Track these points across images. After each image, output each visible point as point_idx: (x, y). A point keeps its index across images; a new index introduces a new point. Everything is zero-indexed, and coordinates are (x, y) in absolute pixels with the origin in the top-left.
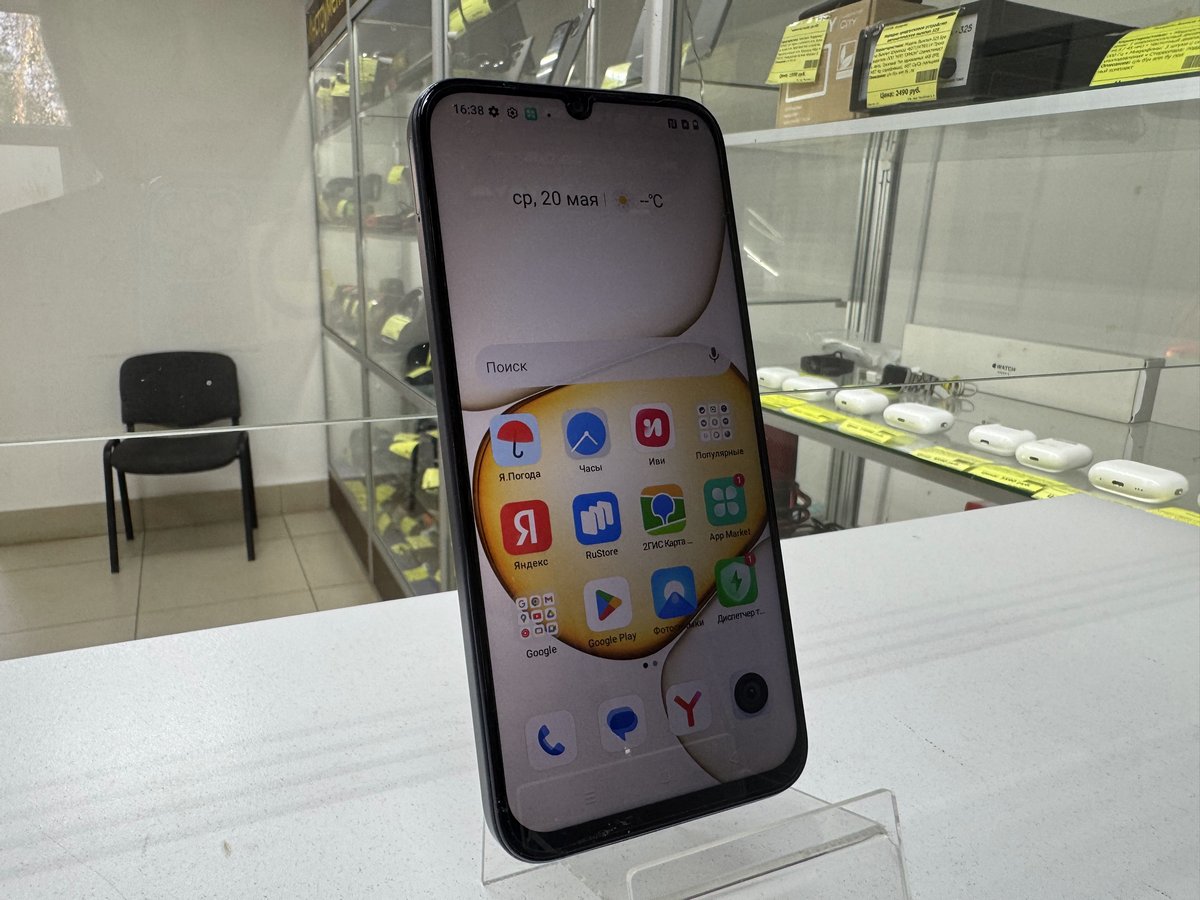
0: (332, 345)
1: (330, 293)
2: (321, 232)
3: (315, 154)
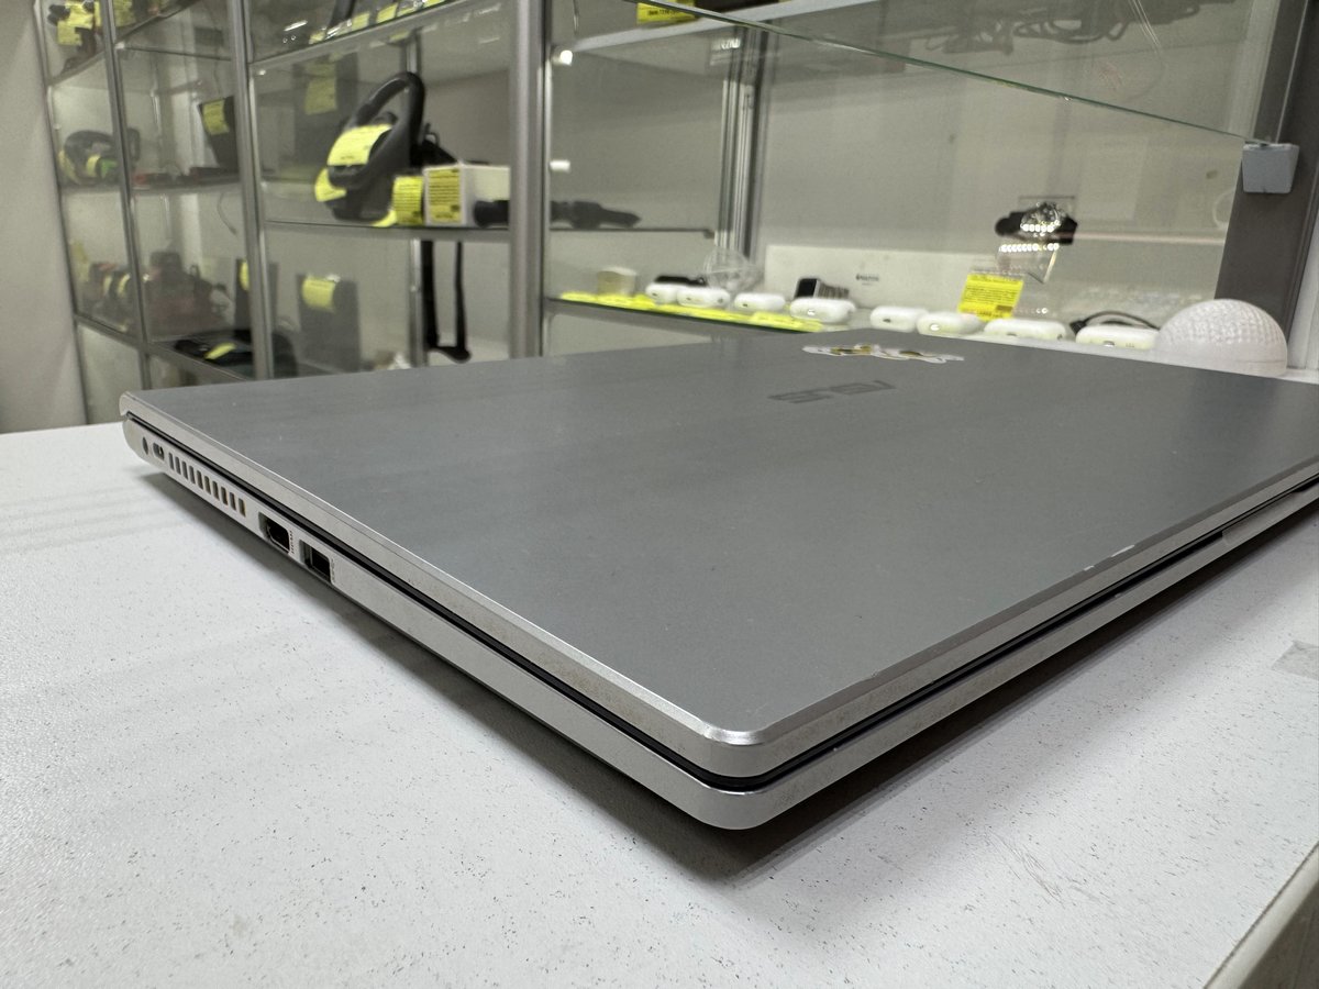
3: (49, 100)
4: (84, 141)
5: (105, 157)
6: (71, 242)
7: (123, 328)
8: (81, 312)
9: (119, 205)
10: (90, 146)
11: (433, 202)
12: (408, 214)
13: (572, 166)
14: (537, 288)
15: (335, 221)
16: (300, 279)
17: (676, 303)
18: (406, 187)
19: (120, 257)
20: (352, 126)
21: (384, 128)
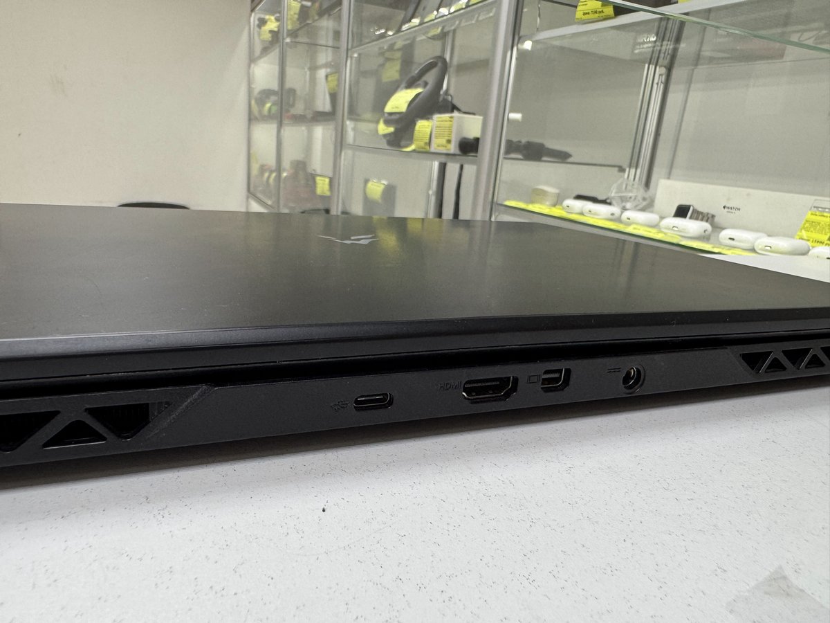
0: (254, 205)
1: (255, 170)
2: (252, 127)
3: (251, 71)
4: (267, 94)
5: (274, 104)
6: (251, 152)
7: (269, 203)
8: (251, 193)
9: (274, 132)
10: (269, 98)
11: (436, 138)
12: (422, 144)
13: (523, 117)
14: (490, 197)
15: (388, 147)
16: (366, 181)
17: (582, 214)
18: (423, 127)
19: (271, 161)
20: (402, 89)
21: (419, 90)
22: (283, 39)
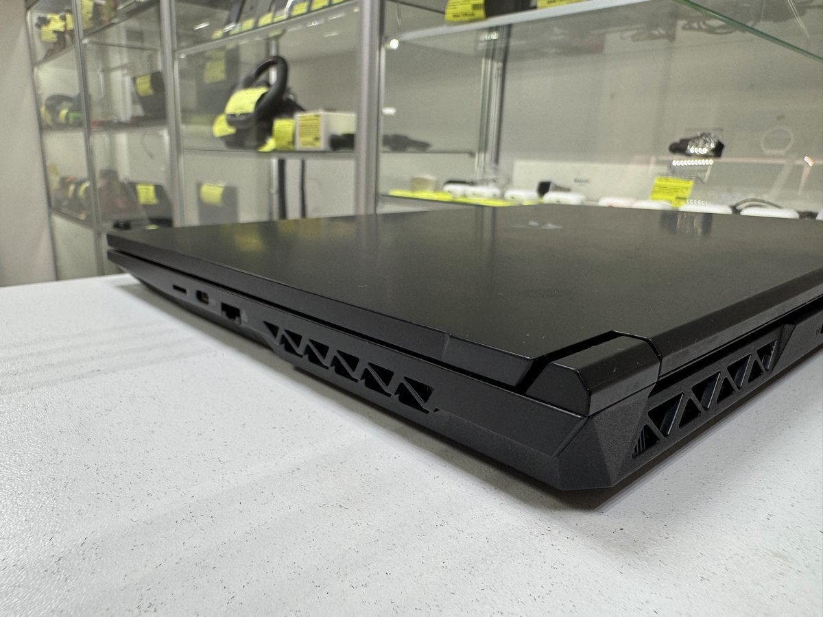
0: (59, 221)
1: (55, 181)
2: (44, 137)
3: (35, 76)
4: (56, 101)
5: (71, 110)
6: (48, 163)
7: (83, 217)
8: (53, 208)
9: (82, 141)
10: (61, 104)
11: (302, 135)
12: (284, 143)
13: (397, 112)
14: (373, 189)
15: (226, 149)
16: (199, 186)
18: (283, 126)
19: (82, 172)
20: (240, 89)
21: (262, 90)
22: (80, 40)
